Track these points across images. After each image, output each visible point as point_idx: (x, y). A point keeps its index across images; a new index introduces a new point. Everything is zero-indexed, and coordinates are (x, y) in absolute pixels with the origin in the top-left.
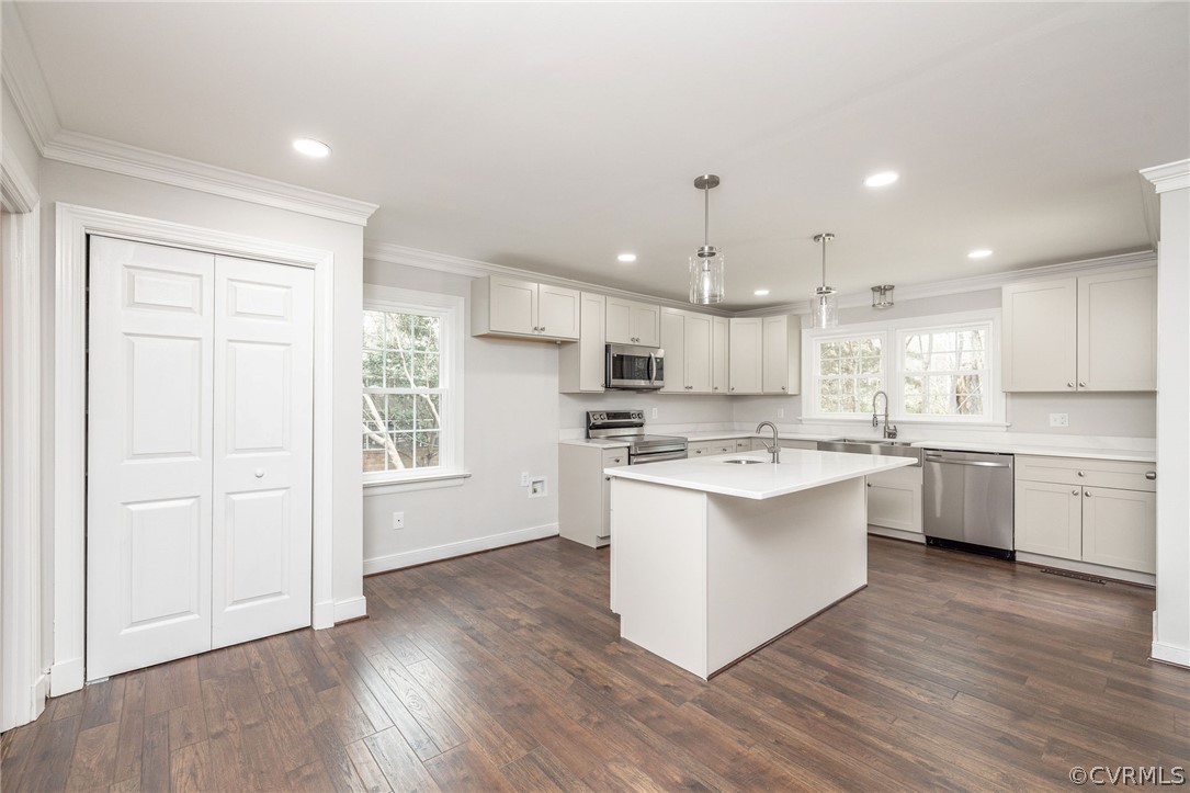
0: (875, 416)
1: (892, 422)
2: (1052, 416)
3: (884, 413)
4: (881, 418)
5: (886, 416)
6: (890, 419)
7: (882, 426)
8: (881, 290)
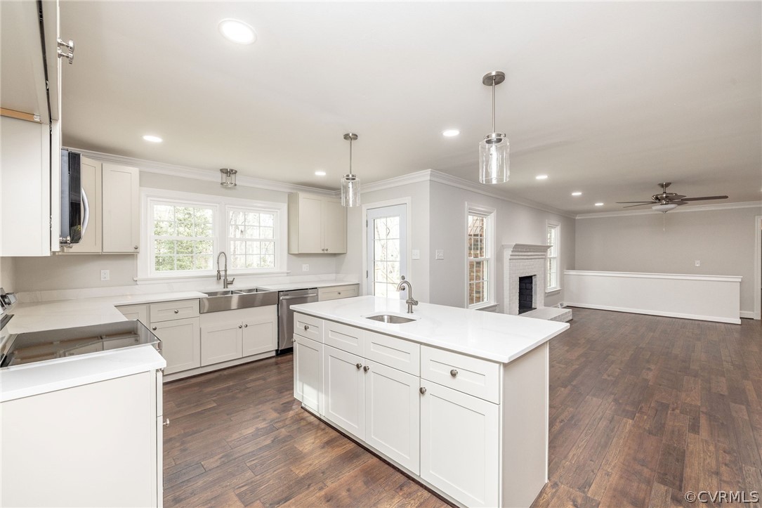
0: (219, 271)
1: (231, 275)
2: (304, 266)
3: (224, 269)
4: (222, 273)
5: (226, 271)
6: (228, 273)
7: (223, 278)
8: (228, 172)
